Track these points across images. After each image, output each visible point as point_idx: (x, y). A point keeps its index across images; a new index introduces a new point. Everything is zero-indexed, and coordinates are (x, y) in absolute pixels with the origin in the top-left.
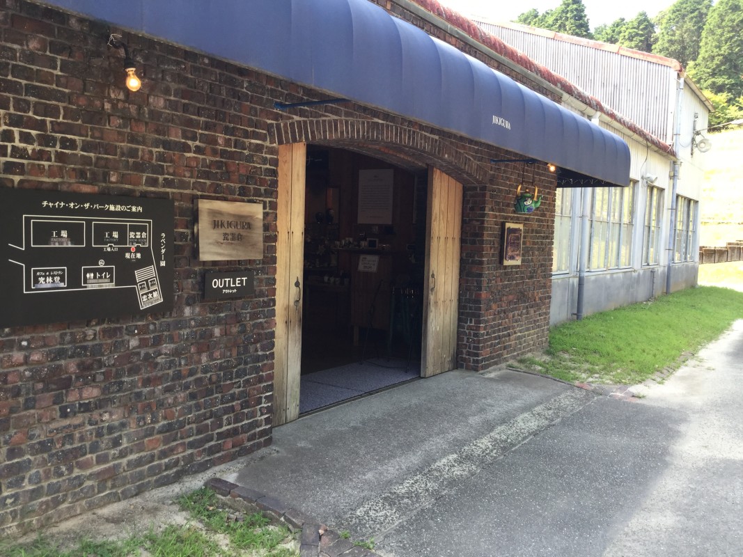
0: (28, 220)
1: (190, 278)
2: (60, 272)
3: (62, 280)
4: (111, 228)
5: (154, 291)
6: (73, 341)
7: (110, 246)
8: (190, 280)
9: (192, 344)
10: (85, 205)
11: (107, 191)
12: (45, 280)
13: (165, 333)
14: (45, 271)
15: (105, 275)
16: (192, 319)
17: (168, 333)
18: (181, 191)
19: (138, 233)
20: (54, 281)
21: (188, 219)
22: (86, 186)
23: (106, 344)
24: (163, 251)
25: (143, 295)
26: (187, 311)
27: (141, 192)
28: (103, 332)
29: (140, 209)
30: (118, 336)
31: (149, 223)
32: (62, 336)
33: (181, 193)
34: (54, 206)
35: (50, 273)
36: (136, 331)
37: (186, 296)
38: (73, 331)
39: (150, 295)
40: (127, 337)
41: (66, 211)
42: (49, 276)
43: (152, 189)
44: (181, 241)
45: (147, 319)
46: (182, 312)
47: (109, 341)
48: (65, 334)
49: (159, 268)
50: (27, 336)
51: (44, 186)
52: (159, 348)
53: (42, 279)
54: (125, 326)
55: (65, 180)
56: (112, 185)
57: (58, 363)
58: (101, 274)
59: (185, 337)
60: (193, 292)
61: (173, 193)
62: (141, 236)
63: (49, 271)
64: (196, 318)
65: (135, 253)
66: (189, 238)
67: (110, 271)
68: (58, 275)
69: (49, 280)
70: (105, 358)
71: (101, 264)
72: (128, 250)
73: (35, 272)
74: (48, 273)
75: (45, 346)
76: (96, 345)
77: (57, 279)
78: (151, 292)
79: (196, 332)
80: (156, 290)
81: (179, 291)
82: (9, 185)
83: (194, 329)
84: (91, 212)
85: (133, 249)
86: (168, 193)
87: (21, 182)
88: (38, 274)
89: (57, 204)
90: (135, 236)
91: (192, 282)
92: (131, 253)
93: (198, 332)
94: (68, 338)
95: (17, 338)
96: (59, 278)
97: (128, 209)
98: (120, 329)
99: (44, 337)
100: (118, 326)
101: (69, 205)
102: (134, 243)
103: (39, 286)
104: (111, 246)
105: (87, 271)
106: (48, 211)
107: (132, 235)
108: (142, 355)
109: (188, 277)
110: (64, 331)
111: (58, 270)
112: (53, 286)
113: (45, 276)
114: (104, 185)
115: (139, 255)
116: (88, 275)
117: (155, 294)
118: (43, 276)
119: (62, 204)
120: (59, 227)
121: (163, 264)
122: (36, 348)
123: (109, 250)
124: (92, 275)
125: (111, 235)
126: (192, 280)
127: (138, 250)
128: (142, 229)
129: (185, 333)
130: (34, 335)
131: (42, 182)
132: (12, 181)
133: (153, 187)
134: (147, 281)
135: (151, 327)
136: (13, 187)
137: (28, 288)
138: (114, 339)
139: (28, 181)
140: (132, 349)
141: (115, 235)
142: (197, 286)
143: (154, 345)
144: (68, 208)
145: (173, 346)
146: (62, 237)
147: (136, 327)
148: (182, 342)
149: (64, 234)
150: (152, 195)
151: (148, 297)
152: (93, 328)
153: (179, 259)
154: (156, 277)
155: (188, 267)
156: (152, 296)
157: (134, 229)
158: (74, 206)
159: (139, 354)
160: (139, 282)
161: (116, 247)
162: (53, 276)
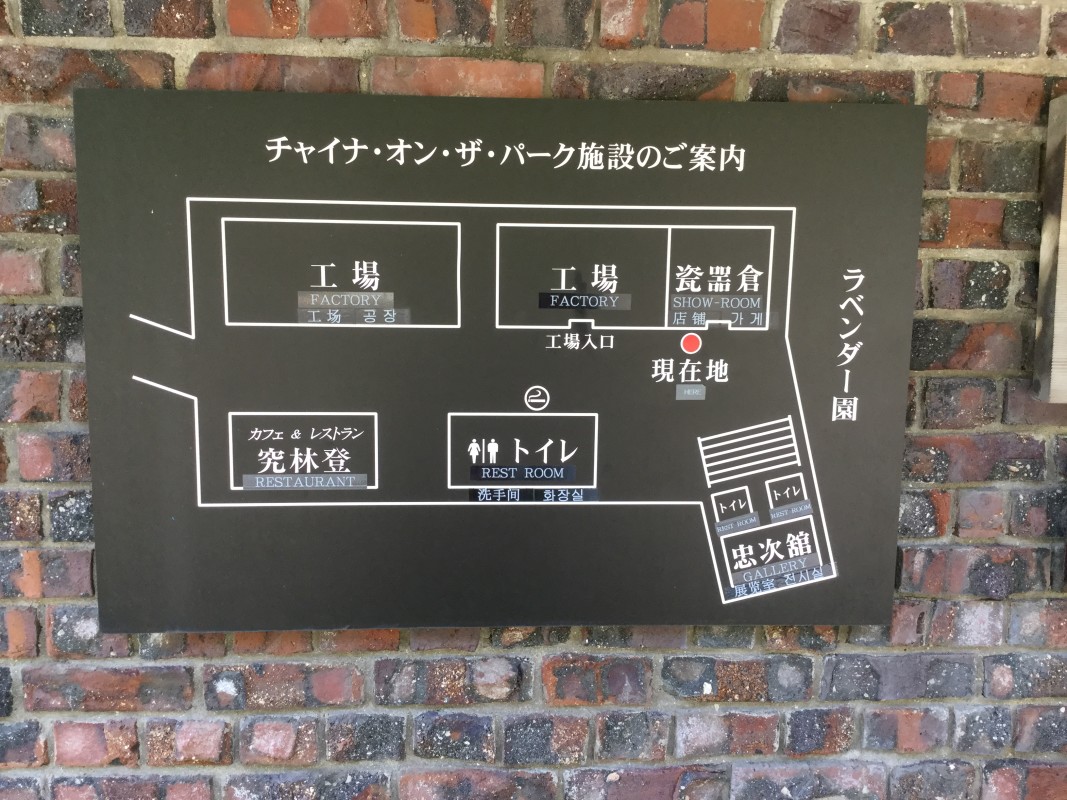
0: (206, 217)
1: (1006, 474)
2: (348, 431)
3: (360, 463)
4: (585, 250)
5: (795, 528)
6: (429, 697)
7: (577, 328)
8: (1003, 487)
9: (992, 766)
10: (463, 150)
11: (585, 85)
12: (287, 462)
13: (857, 707)
14: (286, 425)
15: (554, 451)
16: (998, 660)
17: (871, 708)
18: (984, 63)
19: (721, 271)
20: (323, 468)
21: (1015, 198)
22: (485, 65)
23: (570, 722)
24: (850, 353)
25: (732, 543)
26: (978, 624)
27: (760, 81)
28: (557, 673)
29: (736, 156)
30: (626, 696)
31: (782, 221)
32: (385, 673)
33: (981, 78)
34: (318, 159)
35: (305, 434)
36: (708, 688)
37: (972, 556)
38: (428, 657)
39: (772, 547)
40: (667, 704)
41: (376, 177)
42: (303, 444)
43: (823, 62)
44: (964, 304)
45: (762, 639)
46: (949, 624)
47: (586, 712)
48: (396, 666)
49: (824, 432)
50: (238, 662)
51: (295, 77)
52: (823, 763)
53: (271, 457)
54: (658, 659)
55: (393, 44)
56: (614, 57)
57: (367, 767)
58: (533, 443)
59: (959, 733)
60: (1016, 542)
61: (936, 77)
62: (735, 280)
63: (305, 424)
64: (1024, 655)
65: (703, 357)
66: (1013, 288)
67: (578, 433)
68: (339, 444)
69: (304, 459)
70: (567, 775)
71: (537, 402)
72: (668, 346)
73: (243, 426)
74: (296, 435)
75: (309, 702)
76: (527, 721)
77: (337, 457)
78: (779, 534)
79: (1019, 719)
80: (804, 526)
81: (939, 533)
82: (153, 79)
83: (1012, 705)
84: (487, 179)
85: (691, 342)
86: (906, 79)
87: (203, 61)
88: (256, 433)
89: (330, 147)
90: (703, 282)
91: (1013, 494)
92: (680, 357)
93: (1031, 720)
94: (403, 683)
95: (198, 665)
96: (344, 455)
97: (673, 159)
98: (634, 669)
99: (306, 672)
100: (630, 654)
101: (386, 153)
102: (698, 317)
103: (260, 482)
104: (581, 329)
105: (466, 431)
106: (290, 176)
107: (688, 277)
108: (738, 784)
109: (994, 471)
110: (391, 656)
111: (342, 422)
112: (319, 483)
113: (287, 446)
114: (575, 56)
115: (719, 370)
116: (474, 449)
117: (797, 544)
118: (277, 446)
119: (356, 147)
120: (344, 248)
121: (846, 410)
122: (274, 707)
123: (572, 342)
124: (493, 448)
125: (581, 280)
126: (1018, 484)
127: (716, 343)
128: (742, 251)
129: (961, 719)
130: (261, 658)
131: (286, 61)
132: (166, 62)
133: (825, 48)
134: (756, 483)
135: (787, 676)
136: (169, 84)
137: (216, 488)
138: (610, 706)
139: (226, 58)
140: (689, 757)
141: (605, 278)
142: (1038, 517)
143: (794, 750)
144: (385, 164)
145: (893, 761)
146: (357, 288)
147: (711, 669)
148: (944, 753)
149: (367, 274)
150: (818, 90)
151: (758, 552)
152: (518, 653)
153: (948, 390)
154: (805, 469)
155: (996, 426)
156: (784, 549)
157: (698, 250)
158: (411, 155)
159: (722, 776)
160: (717, 488)
161: (606, 335)
162: (320, 447)
